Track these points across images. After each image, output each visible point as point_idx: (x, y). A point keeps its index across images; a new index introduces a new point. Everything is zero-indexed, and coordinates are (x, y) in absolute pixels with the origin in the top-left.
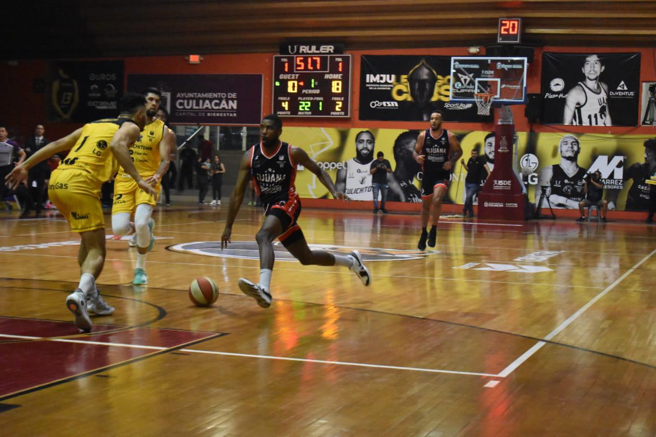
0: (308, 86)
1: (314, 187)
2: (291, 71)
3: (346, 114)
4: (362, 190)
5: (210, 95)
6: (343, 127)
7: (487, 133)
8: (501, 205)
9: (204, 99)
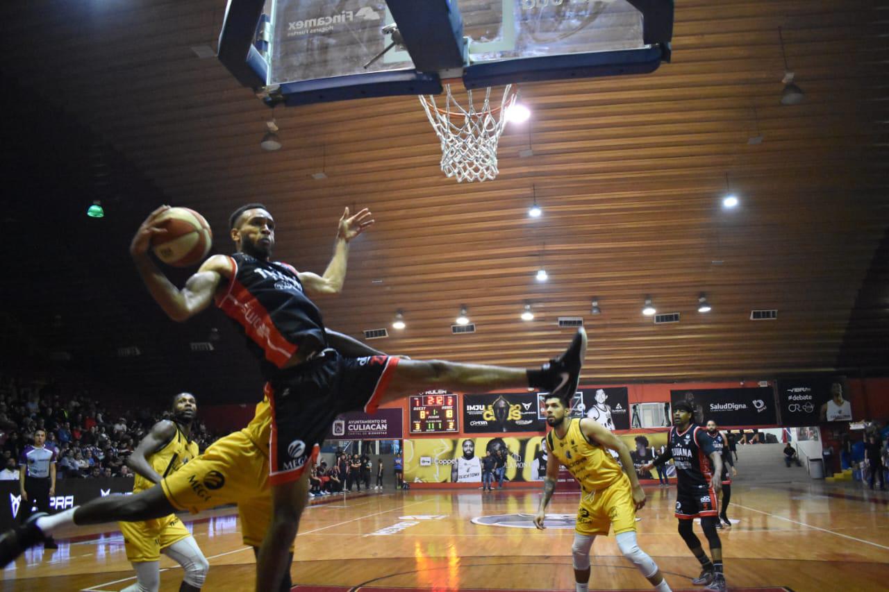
0: (431, 414)
1: (438, 475)
2: (420, 405)
3: (456, 430)
4: (468, 476)
5: (370, 422)
6: (454, 438)
7: (542, 437)
8: (564, 481)
9: (366, 424)
